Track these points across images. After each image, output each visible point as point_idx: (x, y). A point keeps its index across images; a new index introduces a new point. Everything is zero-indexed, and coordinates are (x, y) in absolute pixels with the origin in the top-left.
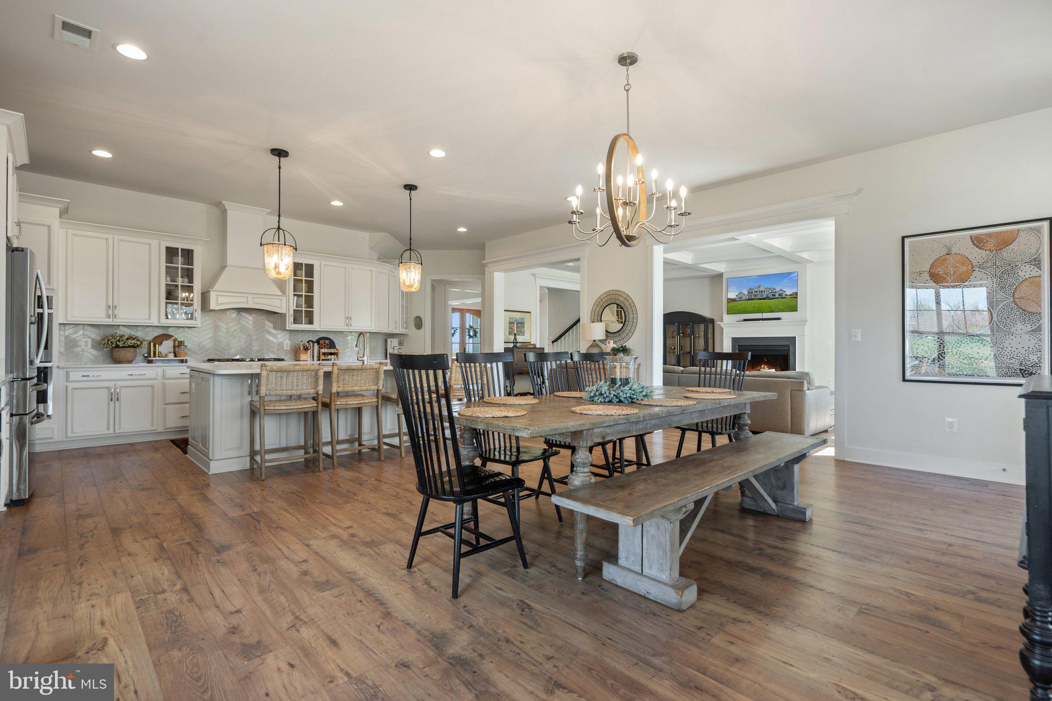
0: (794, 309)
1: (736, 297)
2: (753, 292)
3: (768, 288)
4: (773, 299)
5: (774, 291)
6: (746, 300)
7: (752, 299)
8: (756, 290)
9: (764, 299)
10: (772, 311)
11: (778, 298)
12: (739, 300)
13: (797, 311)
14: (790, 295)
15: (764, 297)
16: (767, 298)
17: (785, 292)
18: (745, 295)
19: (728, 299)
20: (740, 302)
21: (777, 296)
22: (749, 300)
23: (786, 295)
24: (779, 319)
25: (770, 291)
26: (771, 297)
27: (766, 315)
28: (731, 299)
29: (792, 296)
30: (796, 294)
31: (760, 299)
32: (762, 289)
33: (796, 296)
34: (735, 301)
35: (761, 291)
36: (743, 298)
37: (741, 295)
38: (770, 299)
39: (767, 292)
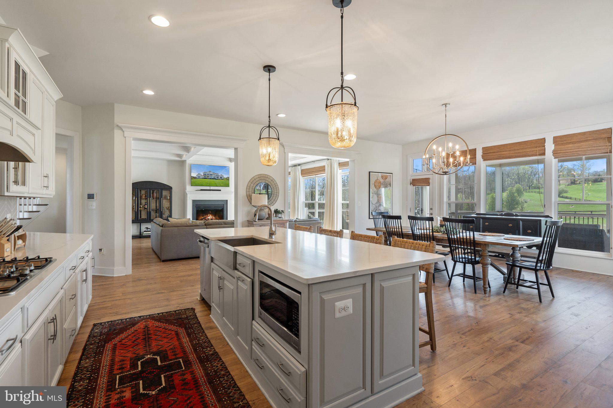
0: (227, 185)
1: (196, 176)
2: (207, 174)
3: (214, 173)
4: (217, 179)
5: (218, 175)
7: (206, 178)
9: (213, 179)
10: (217, 186)
12: (199, 178)
13: (228, 187)
14: (226, 178)
18: (201, 175)
19: (191, 177)
21: (219, 178)
22: (204, 179)
23: (224, 178)
24: (220, 190)
25: (216, 175)
27: (212, 188)
28: (193, 177)
31: (210, 179)
32: (211, 173)
33: (228, 179)
34: (196, 178)
35: (211, 175)
36: (201, 178)
37: (199, 175)
38: (216, 179)
39: (214, 175)
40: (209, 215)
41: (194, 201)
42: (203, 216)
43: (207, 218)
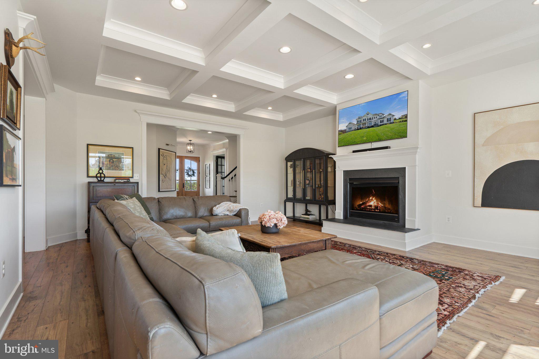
0: (403, 135)
1: (346, 128)
2: (362, 121)
3: (376, 114)
4: (381, 125)
5: (382, 117)
6: (355, 130)
7: (361, 129)
8: (364, 118)
9: (372, 127)
10: (380, 140)
11: (386, 124)
12: (349, 131)
13: (406, 137)
14: (400, 119)
15: (373, 124)
16: (376, 125)
17: (394, 116)
18: (354, 125)
19: (340, 131)
20: (350, 132)
21: (385, 122)
22: (358, 129)
23: (395, 119)
24: (386, 148)
25: (378, 117)
26: (380, 124)
28: (342, 131)
29: (401, 120)
30: (406, 116)
31: (368, 127)
32: (370, 116)
33: (404, 119)
34: (346, 132)
35: (370, 119)
36: (353, 129)
37: (350, 126)
38: (378, 126)
39: (376, 119)
40: (371, 198)
41: (346, 173)
42: (362, 199)
43: (368, 204)
